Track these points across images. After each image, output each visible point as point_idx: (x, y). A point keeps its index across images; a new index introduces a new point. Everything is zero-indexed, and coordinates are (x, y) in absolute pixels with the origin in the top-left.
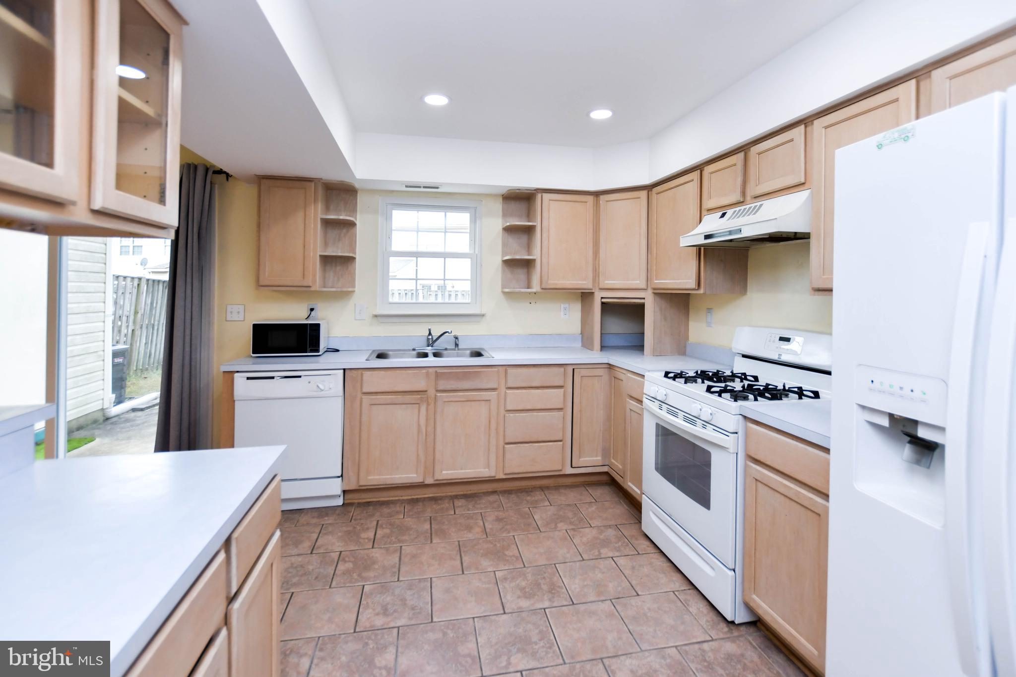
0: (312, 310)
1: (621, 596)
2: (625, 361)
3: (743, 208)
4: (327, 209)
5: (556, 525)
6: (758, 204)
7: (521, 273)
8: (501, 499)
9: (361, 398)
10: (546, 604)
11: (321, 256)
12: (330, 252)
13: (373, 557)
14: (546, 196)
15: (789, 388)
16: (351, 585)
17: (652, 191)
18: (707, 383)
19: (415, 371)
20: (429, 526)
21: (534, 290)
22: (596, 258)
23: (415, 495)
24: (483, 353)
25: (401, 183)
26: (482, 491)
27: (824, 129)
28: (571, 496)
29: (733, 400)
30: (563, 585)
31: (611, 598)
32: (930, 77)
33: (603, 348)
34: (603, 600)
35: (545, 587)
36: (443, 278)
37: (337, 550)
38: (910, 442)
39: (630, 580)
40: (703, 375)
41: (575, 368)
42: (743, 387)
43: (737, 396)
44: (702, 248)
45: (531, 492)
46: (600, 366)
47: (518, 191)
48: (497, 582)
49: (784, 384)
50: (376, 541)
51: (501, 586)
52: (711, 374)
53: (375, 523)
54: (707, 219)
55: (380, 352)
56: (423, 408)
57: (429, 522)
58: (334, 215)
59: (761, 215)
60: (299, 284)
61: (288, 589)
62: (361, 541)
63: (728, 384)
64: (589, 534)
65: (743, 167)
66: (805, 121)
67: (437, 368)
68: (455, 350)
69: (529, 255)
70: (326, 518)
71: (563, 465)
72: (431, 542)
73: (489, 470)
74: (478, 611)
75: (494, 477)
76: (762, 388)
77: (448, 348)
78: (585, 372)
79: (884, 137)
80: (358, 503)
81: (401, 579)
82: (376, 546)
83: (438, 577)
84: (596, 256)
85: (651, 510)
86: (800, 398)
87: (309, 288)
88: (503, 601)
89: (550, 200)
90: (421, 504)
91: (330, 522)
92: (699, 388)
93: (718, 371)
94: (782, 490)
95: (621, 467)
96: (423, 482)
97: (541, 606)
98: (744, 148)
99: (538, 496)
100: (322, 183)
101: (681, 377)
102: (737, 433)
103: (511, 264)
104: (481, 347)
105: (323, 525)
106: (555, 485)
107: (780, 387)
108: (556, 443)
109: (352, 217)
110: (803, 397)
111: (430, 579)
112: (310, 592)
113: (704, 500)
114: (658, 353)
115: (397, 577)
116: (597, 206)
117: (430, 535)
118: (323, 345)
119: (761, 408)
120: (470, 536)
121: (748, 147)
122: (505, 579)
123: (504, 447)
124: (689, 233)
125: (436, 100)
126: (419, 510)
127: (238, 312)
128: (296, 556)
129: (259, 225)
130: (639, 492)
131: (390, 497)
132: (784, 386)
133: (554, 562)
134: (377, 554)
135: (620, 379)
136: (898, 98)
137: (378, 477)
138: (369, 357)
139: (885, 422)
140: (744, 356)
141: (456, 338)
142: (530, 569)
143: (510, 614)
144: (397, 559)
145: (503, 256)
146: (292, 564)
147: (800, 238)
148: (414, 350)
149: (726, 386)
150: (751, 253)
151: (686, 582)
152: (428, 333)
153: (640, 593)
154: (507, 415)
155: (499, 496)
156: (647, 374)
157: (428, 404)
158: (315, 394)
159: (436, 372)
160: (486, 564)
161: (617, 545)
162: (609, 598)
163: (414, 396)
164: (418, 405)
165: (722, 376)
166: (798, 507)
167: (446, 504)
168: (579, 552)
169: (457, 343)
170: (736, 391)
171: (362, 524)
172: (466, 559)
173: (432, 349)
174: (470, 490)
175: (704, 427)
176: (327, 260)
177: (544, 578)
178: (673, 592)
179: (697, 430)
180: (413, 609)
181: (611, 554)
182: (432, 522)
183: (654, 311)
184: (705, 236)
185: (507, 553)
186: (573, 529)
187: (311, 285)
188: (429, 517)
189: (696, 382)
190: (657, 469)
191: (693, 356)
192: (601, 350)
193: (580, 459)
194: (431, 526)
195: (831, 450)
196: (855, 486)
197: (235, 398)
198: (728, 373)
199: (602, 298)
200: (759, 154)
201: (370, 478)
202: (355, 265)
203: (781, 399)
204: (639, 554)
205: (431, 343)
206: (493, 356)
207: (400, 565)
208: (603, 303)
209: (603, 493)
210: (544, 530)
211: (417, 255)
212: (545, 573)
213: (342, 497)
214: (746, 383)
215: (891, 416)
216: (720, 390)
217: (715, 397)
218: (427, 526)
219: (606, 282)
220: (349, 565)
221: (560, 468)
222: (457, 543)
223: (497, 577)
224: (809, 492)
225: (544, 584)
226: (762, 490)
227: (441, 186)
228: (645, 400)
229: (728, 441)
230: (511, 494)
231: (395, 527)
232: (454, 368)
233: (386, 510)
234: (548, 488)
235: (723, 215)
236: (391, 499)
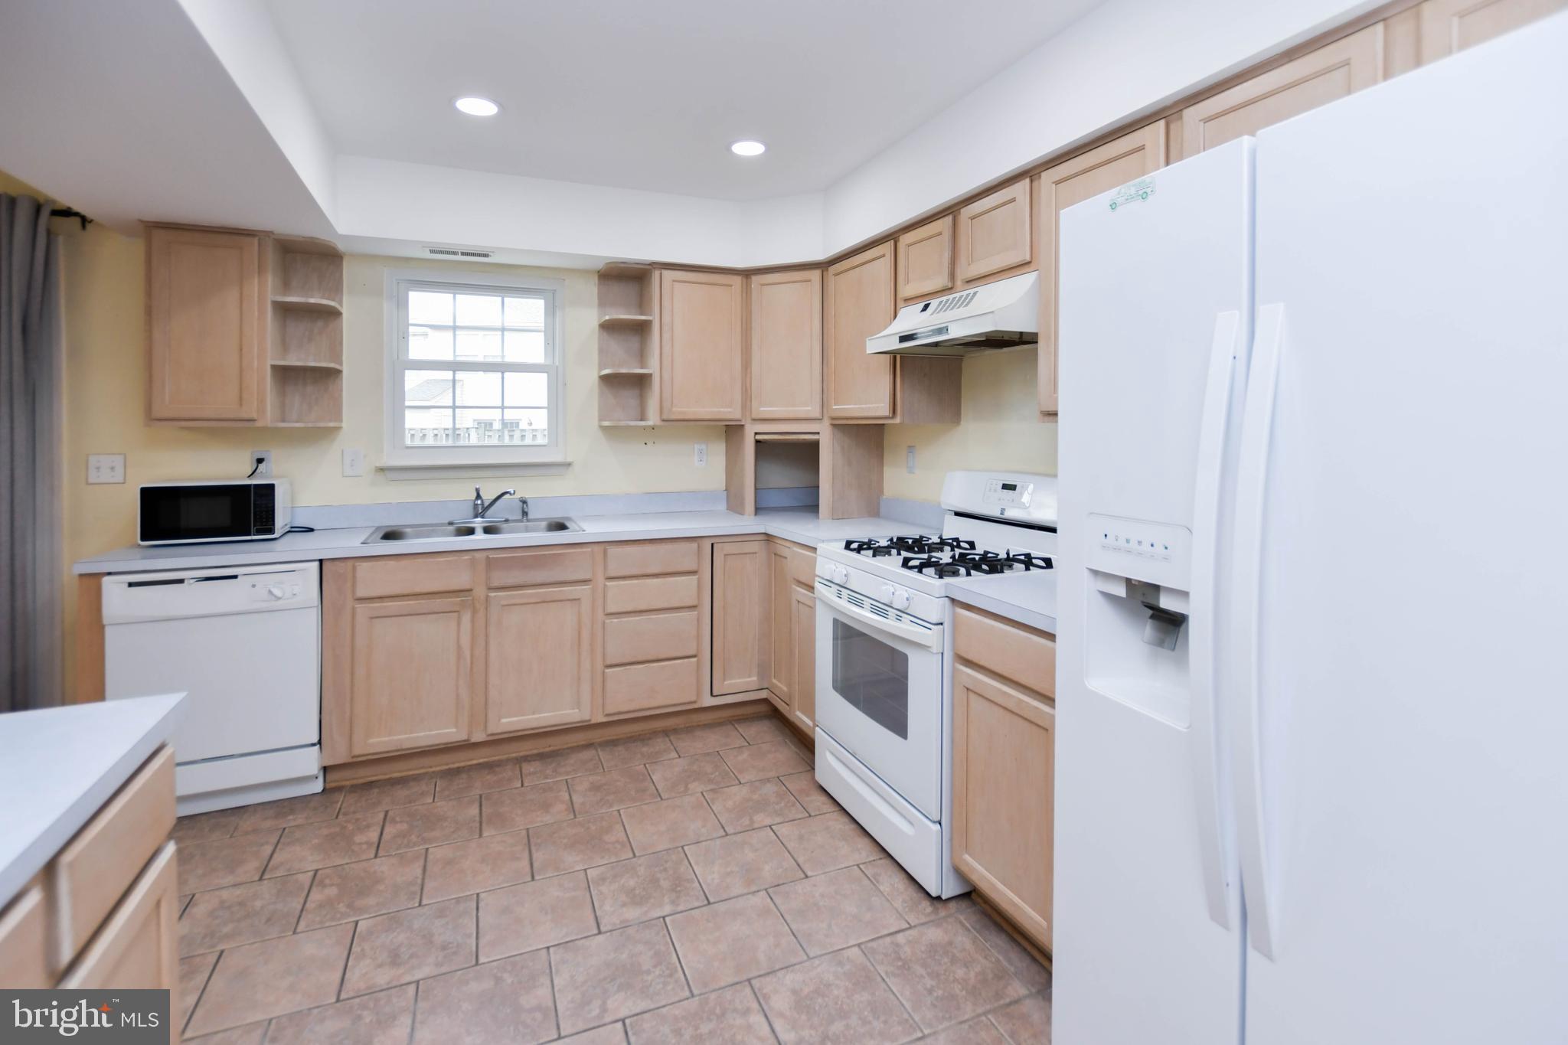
0: (260, 461)
1: (781, 882)
2: (790, 528)
3: (951, 297)
4: (286, 285)
5: (686, 786)
6: (972, 291)
7: (629, 397)
8: (601, 757)
9: (354, 609)
10: (667, 909)
11: (274, 367)
12: (293, 360)
13: (375, 872)
14: (668, 275)
15: (1014, 556)
16: (334, 923)
17: (827, 270)
18: (904, 554)
19: (450, 558)
20: (476, 811)
21: (650, 423)
22: (746, 375)
23: (453, 763)
24: (568, 524)
25: (423, 245)
26: (569, 745)
27: (1054, 185)
28: (711, 740)
29: (937, 577)
30: (694, 877)
31: (767, 886)
32: (1181, 118)
33: (758, 510)
34: (755, 892)
35: (665, 884)
36: (500, 405)
37: (310, 869)
38: (1152, 617)
39: (795, 856)
40: (900, 544)
41: (714, 543)
42: (953, 557)
43: (942, 571)
44: (898, 357)
45: (650, 739)
46: (753, 538)
47: (622, 265)
48: (589, 887)
49: (1008, 550)
50: (381, 845)
51: (596, 891)
52: (910, 541)
53: (382, 815)
54: (903, 313)
55: (389, 529)
56: (466, 618)
57: (477, 805)
58: (298, 296)
59: (975, 307)
60: (232, 416)
61: (213, 946)
62: (356, 848)
63: (933, 554)
64: (738, 793)
65: (950, 238)
66: (1030, 173)
67: (490, 551)
68: (522, 522)
69: (642, 368)
70: (291, 817)
71: (699, 693)
72: (481, 836)
73: (580, 710)
74: (555, 936)
75: (590, 720)
76: (977, 558)
77: (510, 518)
78: (730, 548)
79: (1119, 194)
80: (352, 786)
81: (424, 902)
82: (381, 853)
83: (490, 891)
84: (746, 369)
85: (828, 749)
86: (1028, 569)
87: (252, 423)
88: (598, 914)
89: (674, 281)
90: (464, 776)
91: (300, 821)
92: (893, 562)
93: (921, 537)
94: (999, 700)
95: (785, 689)
96: (468, 740)
97: (658, 915)
98: (951, 210)
99: (660, 744)
100: (275, 239)
101: (869, 548)
102: (942, 624)
103: (611, 381)
104: (566, 516)
105: (284, 829)
106: (687, 725)
107: (1003, 555)
108: (686, 660)
109: (333, 300)
110: (1031, 568)
111: (475, 896)
112: (256, 945)
113: (898, 725)
114: (840, 515)
115: (417, 900)
116: (747, 291)
117: (478, 825)
118: (281, 521)
119: (975, 586)
120: (548, 819)
121: (959, 207)
122: (602, 879)
123: (604, 672)
124: (880, 332)
125: (477, 107)
126: (461, 786)
127: (112, 468)
128: (230, 888)
129: (149, 311)
130: (810, 723)
131: (410, 770)
132: (1008, 554)
133: (682, 844)
134: (383, 866)
135: (781, 556)
136: (1144, 145)
137: (386, 739)
138: (368, 538)
139: (1121, 591)
140: (957, 514)
141: (524, 502)
142: (642, 859)
143: (609, 934)
144: (419, 872)
145: (601, 368)
146: (222, 902)
147: (1025, 340)
148: (451, 524)
149: (930, 557)
150: (965, 365)
151: (876, 849)
152: (475, 495)
153: (809, 874)
154: (608, 621)
155: (597, 750)
156: (820, 547)
157: (475, 612)
158: (264, 605)
159: (488, 557)
160: (573, 860)
161: (777, 807)
162: (762, 888)
163: (450, 600)
164: (456, 614)
165: (926, 545)
166: (1021, 721)
167: (508, 772)
168: (720, 823)
169: (526, 510)
170: (941, 564)
171: (357, 820)
172: (539, 856)
173: (483, 522)
174: (550, 746)
175: (899, 619)
176: (286, 375)
177: (665, 870)
178: (858, 865)
179: (890, 624)
180: (444, 948)
181: (768, 822)
182: (483, 803)
183: (833, 452)
184: (900, 337)
185: (607, 838)
186: (712, 790)
187: (255, 417)
188: (478, 796)
189: (889, 554)
190: (835, 688)
191: (889, 518)
192: (756, 514)
193: (726, 683)
194: (481, 810)
195: (1057, 637)
196: (1086, 683)
197: (105, 621)
198: (935, 539)
199: (756, 433)
200: (972, 218)
201: (371, 741)
202: (342, 383)
203: (1002, 572)
204: (810, 816)
205: (480, 511)
206: (585, 528)
207: (423, 879)
208: (757, 442)
209: (762, 732)
210: (666, 797)
211: (456, 366)
212: (666, 862)
213: (321, 779)
214: (958, 551)
215: (1129, 582)
216: (921, 563)
217: (913, 574)
218: (474, 811)
219: (762, 409)
220: (332, 891)
221: (693, 698)
222: (524, 833)
223: (589, 878)
224: (1035, 699)
225: (664, 879)
226: (976, 703)
227: (493, 252)
228: (817, 585)
229: (930, 637)
230: (615, 745)
231: (418, 817)
232: (519, 550)
233: (401, 793)
234: (675, 731)
235: (926, 307)
236: (411, 773)
